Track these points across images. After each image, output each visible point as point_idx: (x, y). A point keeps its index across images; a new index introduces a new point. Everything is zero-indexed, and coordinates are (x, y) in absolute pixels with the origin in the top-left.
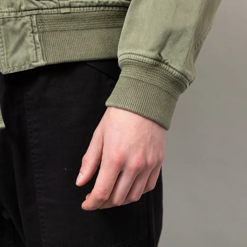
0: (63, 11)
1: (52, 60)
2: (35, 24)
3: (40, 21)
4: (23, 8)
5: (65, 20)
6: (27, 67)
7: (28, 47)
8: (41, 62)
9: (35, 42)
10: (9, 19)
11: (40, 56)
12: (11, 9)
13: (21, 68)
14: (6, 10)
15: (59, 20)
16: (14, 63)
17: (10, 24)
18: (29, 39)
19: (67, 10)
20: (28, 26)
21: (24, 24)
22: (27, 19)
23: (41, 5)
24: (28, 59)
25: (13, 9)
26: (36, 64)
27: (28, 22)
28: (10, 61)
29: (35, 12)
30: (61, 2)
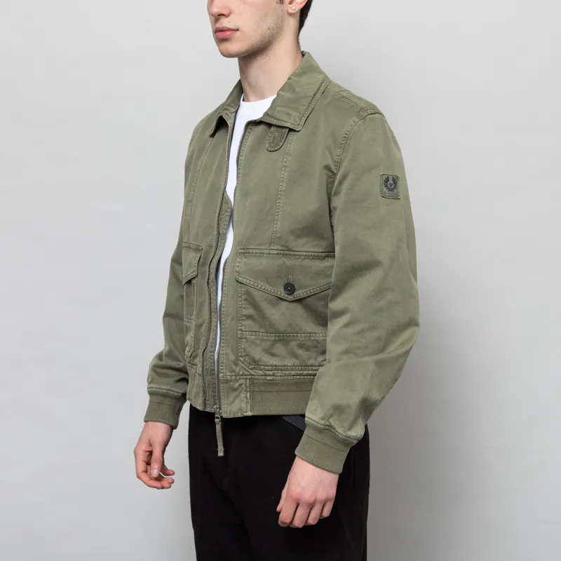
0: (268, 378)
1: (256, 413)
2: (248, 385)
3: (252, 384)
4: (241, 373)
5: (272, 384)
6: (239, 415)
7: (242, 400)
8: (250, 414)
9: (247, 398)
10: (231, 381)
11: (249, 408)
12: (232, 374)
13: (235, 415)
14: (229, 374)
15: (264, 384)
16: (231, 411)
17: (231, 383)
18: (243, 395)
19: (271, 378)
21: (241, 384)
22: (243, 381)
23: (253, 373)
24: (240, 409)
26: (246, 414)
27: (243, 384)
28: (229, 410)
29: (249, 377)
30: (267, 372)
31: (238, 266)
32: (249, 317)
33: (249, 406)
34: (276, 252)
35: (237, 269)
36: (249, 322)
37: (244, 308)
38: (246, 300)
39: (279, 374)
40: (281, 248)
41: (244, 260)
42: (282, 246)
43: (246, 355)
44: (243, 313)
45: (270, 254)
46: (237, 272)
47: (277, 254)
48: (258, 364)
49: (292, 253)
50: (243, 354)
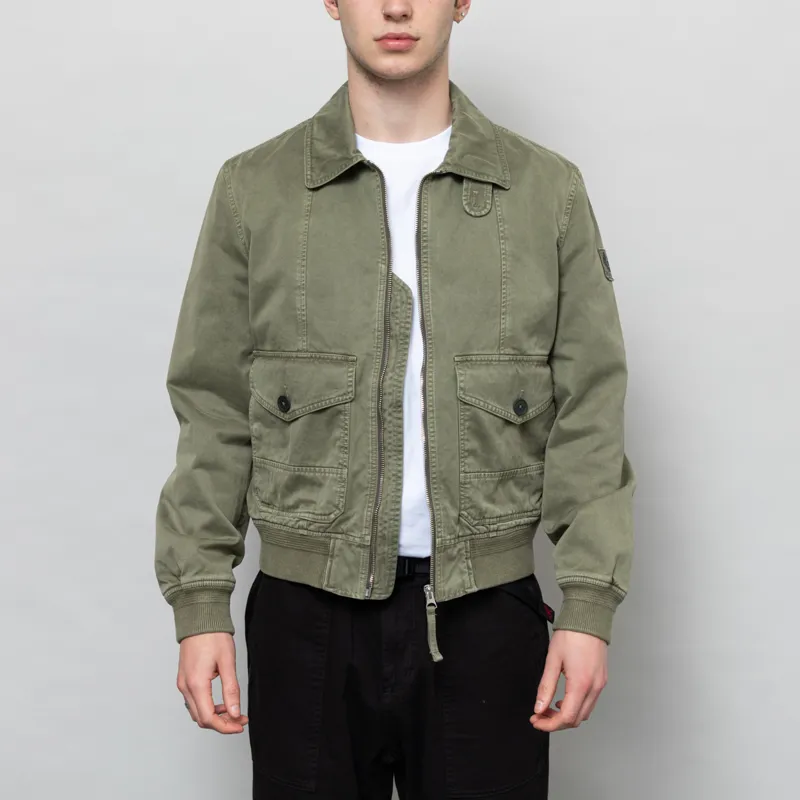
0: (491, 535)
1: (482, 586)
2: (468, 549)
3: (473, 547)
4: (460, 534)
6: (461, 594)
7: (462, 573)
8: (475, 589)
9: (468, 568)
10: (449, 547)
11: (473, 582)
13: (456, 594)
14: (449, 537)
15: (486, 544)
16: (449, 590)
17: (449, 551)
18: (462, 565)
19: (494, 534)
20: (463, 551)
21: (460, 550)
22: (463, 544)
23: (475, 531)
24: (463, 585)
25: (453, 536)
26: (469, 591)
27: (463, 547)
28: (447, 589)
29: (468, 538)
30: (492, 526)
31: (462, 381)
32: (472, 452)
33: (472, 579)
34: (507, 358)
35: (462, 385)
36: (470, 460)
37: (468, 440)
38: (468, 428)
39: (504, 527)
40: (512, 352)
41: (469, 372)
42: (514, 349)
43: (471, 507)
44: (466, 448)
45: (499, 361)
46: (461, 389)
47: (509, 360)
48: (484, 518)
49: (525, 358)
50: (468, 505)
